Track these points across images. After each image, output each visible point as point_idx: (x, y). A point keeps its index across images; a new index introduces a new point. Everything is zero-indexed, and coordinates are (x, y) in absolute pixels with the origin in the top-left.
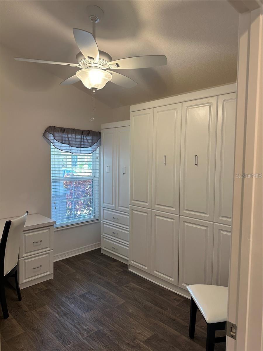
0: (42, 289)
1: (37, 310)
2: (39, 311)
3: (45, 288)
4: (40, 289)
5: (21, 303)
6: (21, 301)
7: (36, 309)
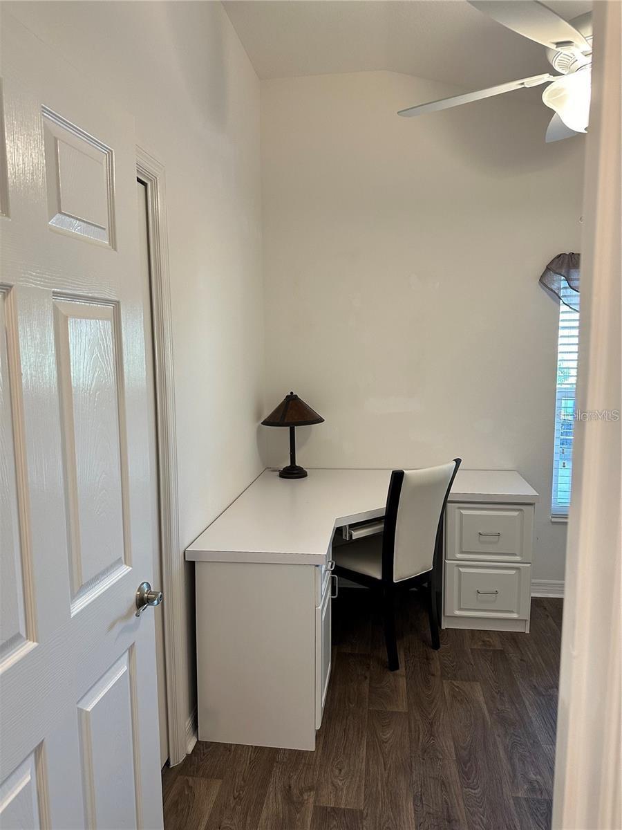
0: (490, 646)
1: (455, 684)
2: (457, 687)
3: (499, 647)
4: (487, 643)
5: (435, 654)
6: (436, 651)
7: (454, 680)
